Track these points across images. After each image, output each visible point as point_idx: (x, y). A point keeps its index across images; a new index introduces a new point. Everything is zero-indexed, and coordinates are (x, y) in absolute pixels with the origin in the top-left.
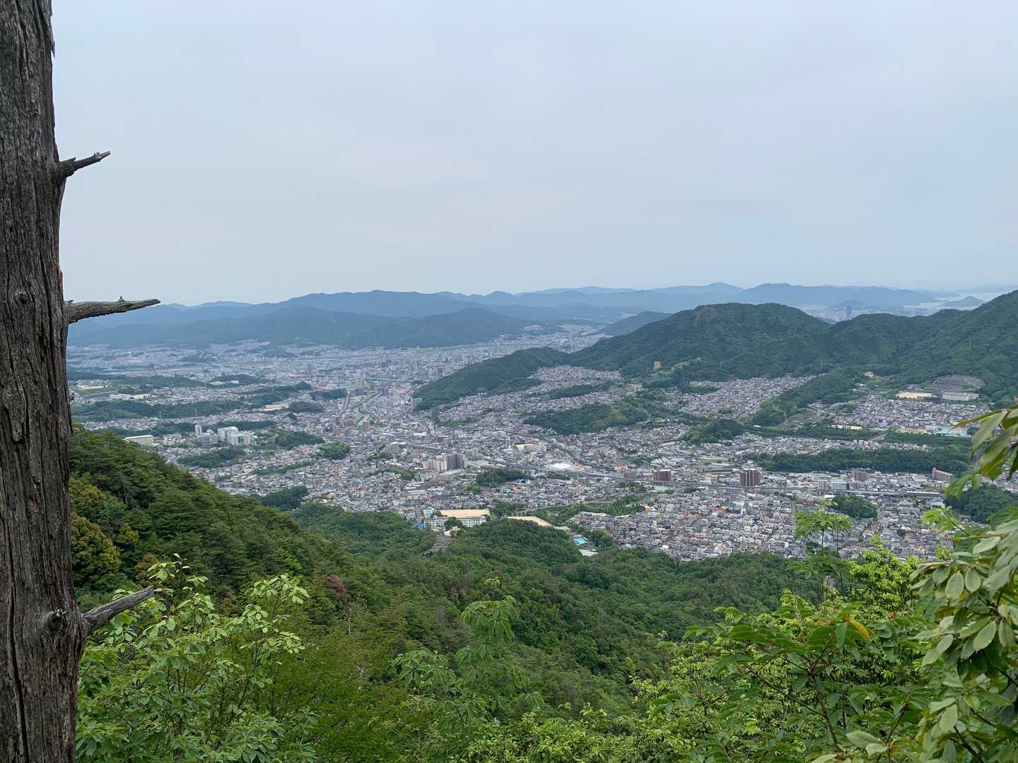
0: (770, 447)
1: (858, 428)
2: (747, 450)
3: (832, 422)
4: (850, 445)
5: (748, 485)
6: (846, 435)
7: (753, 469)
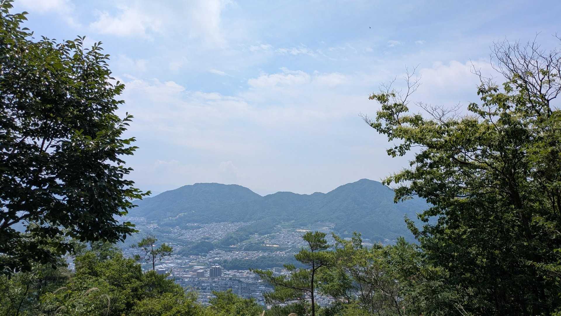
0: (228, 257)
1: (277, 246)
2: (216, 258)
3: (263, 243)
4: (273, 254)
5: (214, 276)
6: (271, 250)
7: (217, 267)
